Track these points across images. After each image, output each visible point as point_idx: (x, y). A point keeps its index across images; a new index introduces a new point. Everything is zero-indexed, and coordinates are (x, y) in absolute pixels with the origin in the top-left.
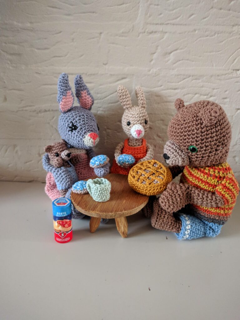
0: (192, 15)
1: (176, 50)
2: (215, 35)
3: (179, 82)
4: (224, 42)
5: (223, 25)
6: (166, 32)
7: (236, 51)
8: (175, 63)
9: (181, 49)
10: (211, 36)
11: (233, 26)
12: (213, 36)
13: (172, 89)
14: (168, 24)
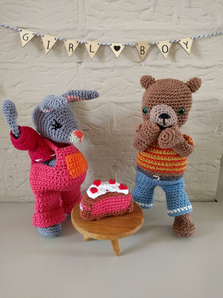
0: (27, 55)
1: (19, 83)
2: (49, 70)
3: (27, 110)
4: (58, 76)
5: (54, 62)
6: (8, 69)
7: (69, 82)
8: (21, 94)
9: (23, 82)
10: (46, 72)
11: (63, 63)
12: (47, 71)
13: (23, 115)
14: (9, 62)
